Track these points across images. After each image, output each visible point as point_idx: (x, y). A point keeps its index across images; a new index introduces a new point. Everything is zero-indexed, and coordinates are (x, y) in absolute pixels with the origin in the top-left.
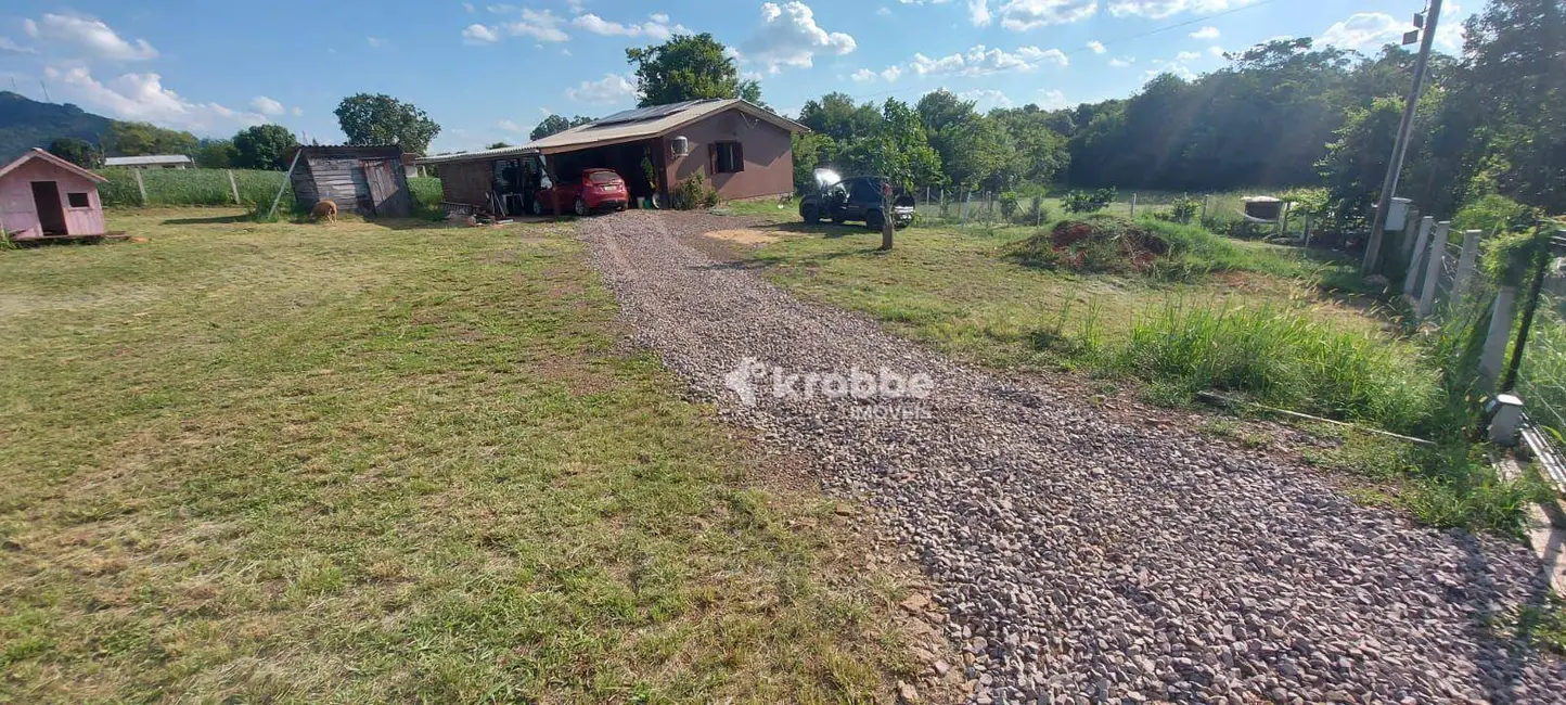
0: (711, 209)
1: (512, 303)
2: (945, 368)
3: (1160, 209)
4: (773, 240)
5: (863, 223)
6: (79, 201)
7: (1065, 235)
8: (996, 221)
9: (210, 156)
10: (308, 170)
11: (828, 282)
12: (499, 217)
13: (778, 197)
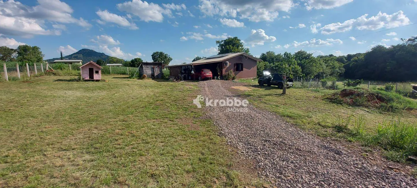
0: (233, 80)
1: (179, 102)
2: (304, 135)
3: (378, 87)
4: (250, 90)
5: (277, 86)
6: (97, 72)
7: (345, 94)
8: (320, 88)
9: (126, 64)
10: (142, 68)
11: (265, 103)
12: (181, 80)
13: (252, 78)
